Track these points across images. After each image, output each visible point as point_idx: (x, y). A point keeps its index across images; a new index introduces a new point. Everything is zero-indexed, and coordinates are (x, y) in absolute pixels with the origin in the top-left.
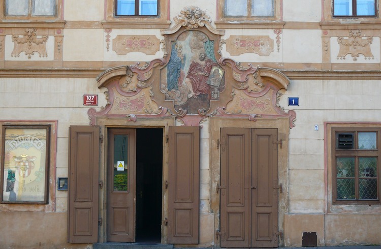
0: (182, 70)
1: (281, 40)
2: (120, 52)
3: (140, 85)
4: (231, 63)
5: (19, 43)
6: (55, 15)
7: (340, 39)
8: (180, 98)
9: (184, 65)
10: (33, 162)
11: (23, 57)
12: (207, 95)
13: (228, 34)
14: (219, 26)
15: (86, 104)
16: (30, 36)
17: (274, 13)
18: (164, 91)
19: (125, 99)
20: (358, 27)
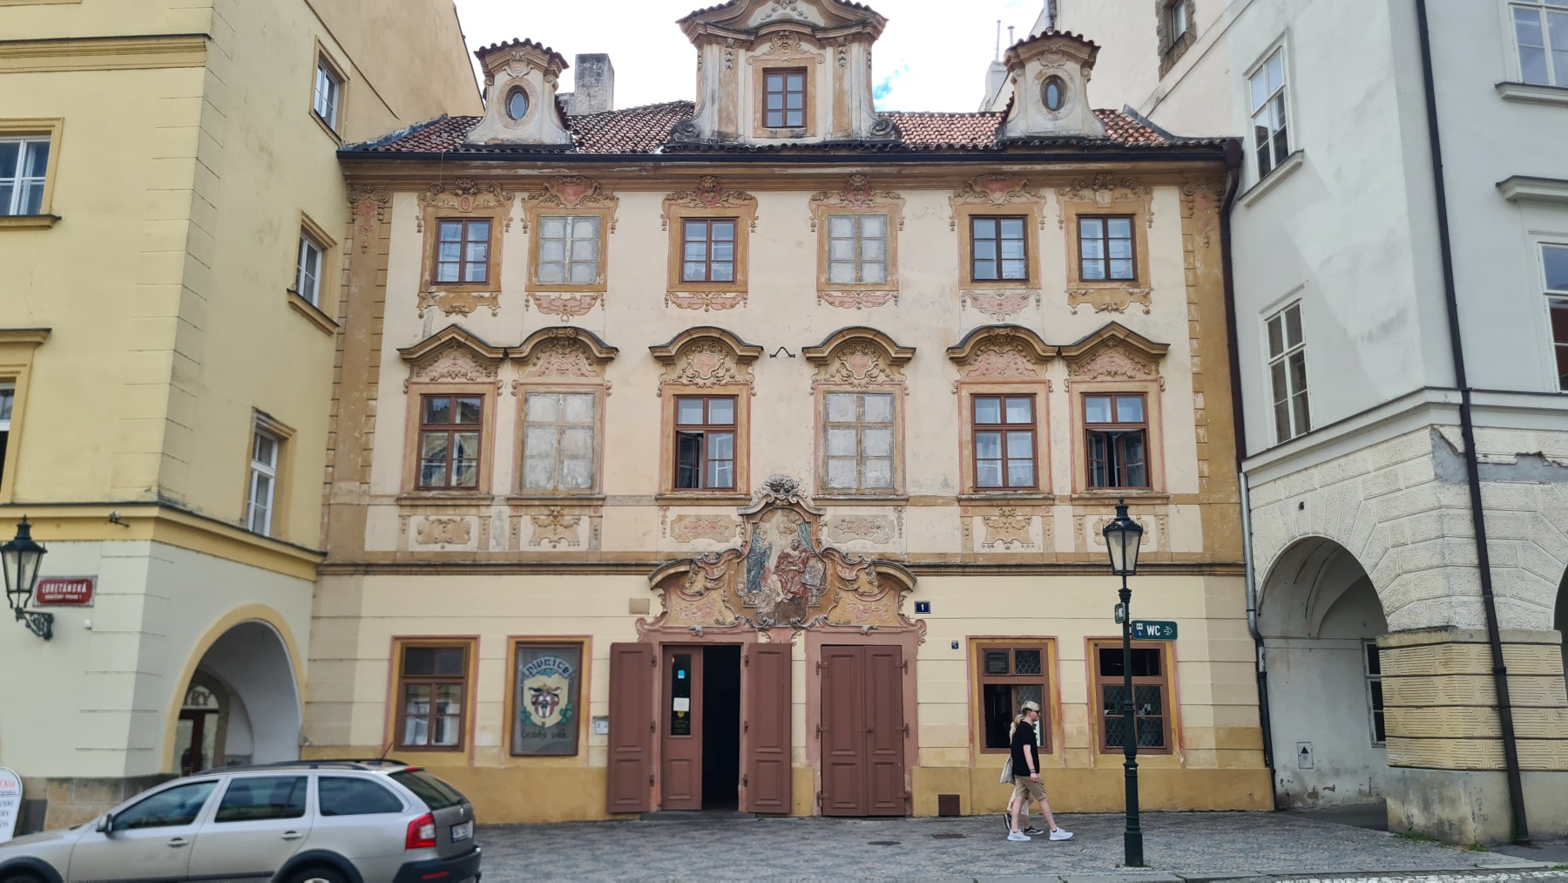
0: (766, 563)
1: (904, 521)
2: (679, 538)
3: (709, 585)
4: (835, 553)
5: (540, 526)
6: (591, 488)
7: (986, 519)
8: (765, 603)
9: (769, 557)
10: (557, 695)
11: (546, 547)
12: (801, 597)
13: (830, 513)
14: (818, 503)
15: (633, 612)
16: (555, 517)
17: (892, 482)
18: (741, 593)
19: (687, 604)
20: (1012, 502)
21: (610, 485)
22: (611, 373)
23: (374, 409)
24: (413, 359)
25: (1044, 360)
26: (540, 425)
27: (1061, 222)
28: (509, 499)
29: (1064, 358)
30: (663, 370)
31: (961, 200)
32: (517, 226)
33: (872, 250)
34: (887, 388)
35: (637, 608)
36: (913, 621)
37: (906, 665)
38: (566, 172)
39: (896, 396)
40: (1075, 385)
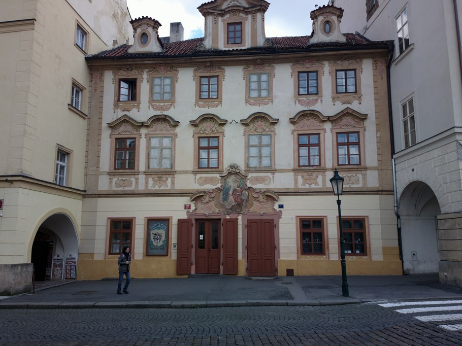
0: (229, 192)
1: (275, 177)
2: (201, 184)
3: (210, 199)
4: (252, 188)
5: (155, 181)
6: (171, 168)
7: (303, 176)
8: (229, 205)
9: (230, 190)
10: (161, 236)
11: (157, 188)
12: (241, 203)
13: (250, 175)
14: (246, 172)
15: (185, 209)
16: (160, 178)
17: (271, 165)
18: (221, 202)
19: (203, 206)
20: (311, 171)
21: (178, 167)
22: (177, 130)
23: (100, 143)
24: (112, 126)
25: (324, 122)
26: (154, 148)
27: (330, 73)
28: (144, 172)
29: (330, 121)
30: (194, 129)
31: (295, 66)
32: (145, 81)
33: (264, 85)
34: (270, 133)
35: (187, 207)
36: (278, 211)
37: (275, 226)
38: (161, 62)
39: (271, 136)
40: (334, 130)
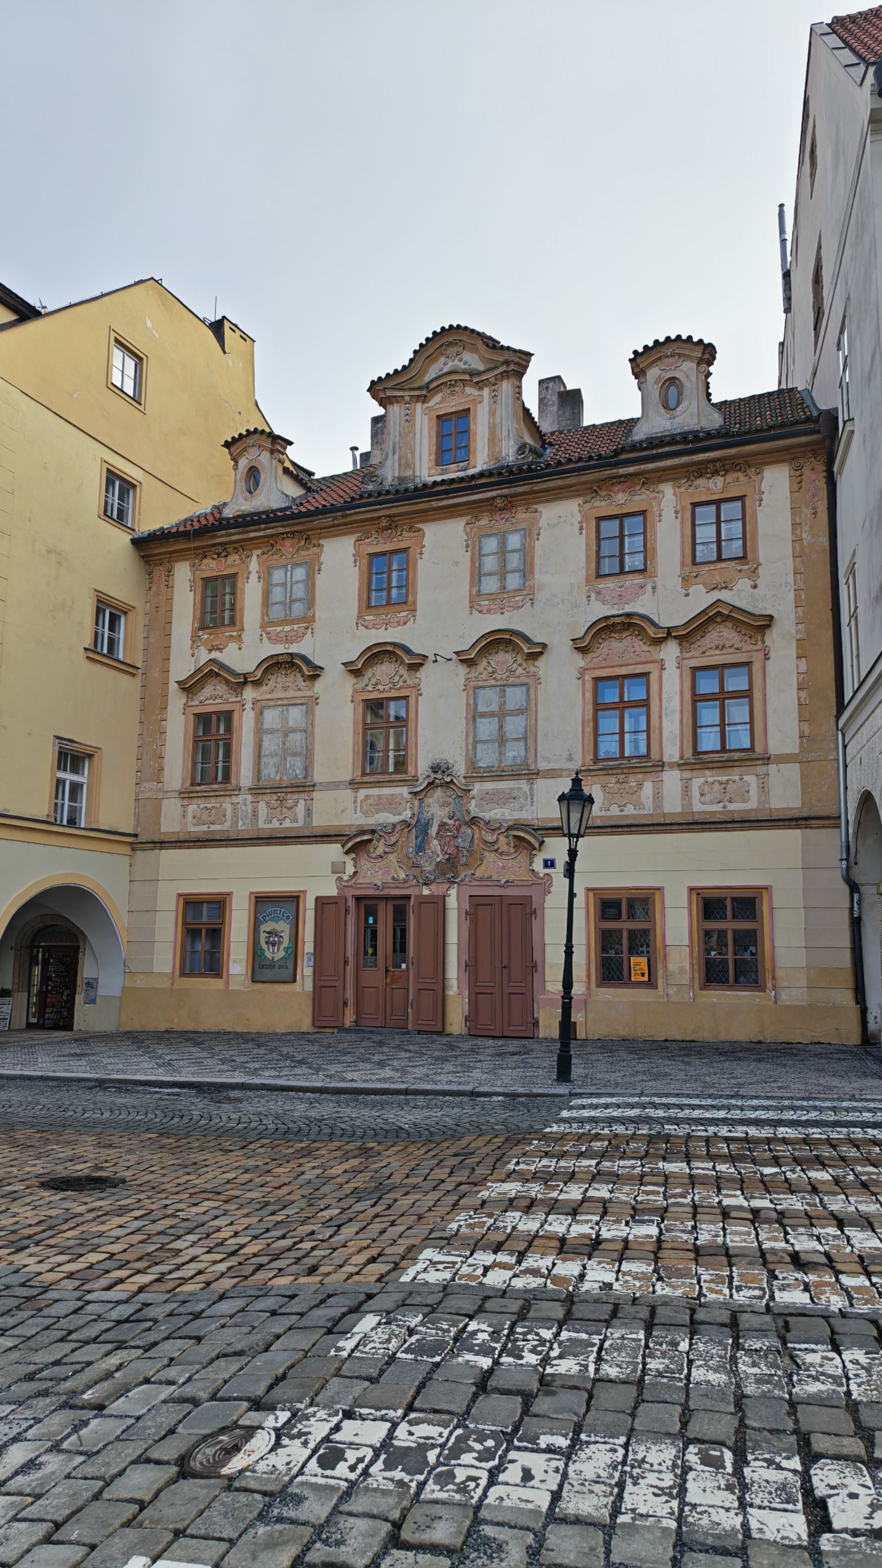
0: (429, 831)
1: (536, 791)
2: (366, 813)
3: (387, 850)
4: (480, 821)
5: (271, 809)
6: (305, 778)
7: (604, 787)
8: (428, 863)
9: (431, 826)
10: (282, 936)
11: (275, 824)
12: (455, 858)
13: (478, 788)
14: (468, 780)
15: (334, 872)
16: (281, 801)
17: (526, 759)
18: (411, 855)
19: (372, 865)
20: (625, 771)
21: (319, 776)
22: (319, 685)
23: (164, 727)
24: (187, 688)
25: (658, 642)
26: (271, 731)
27: (676, 512)
28: (250, 789)
29: (675, 637)
30: (355, 681)
31: (588, 506)
32: (254, 577)
33: (514, 560)
34: (524, 680)
35: (337, 869)
36: (542, 875)
37: (535, 912)
38: (282, 530)
39: (530, 686)
40: (685, 662)
